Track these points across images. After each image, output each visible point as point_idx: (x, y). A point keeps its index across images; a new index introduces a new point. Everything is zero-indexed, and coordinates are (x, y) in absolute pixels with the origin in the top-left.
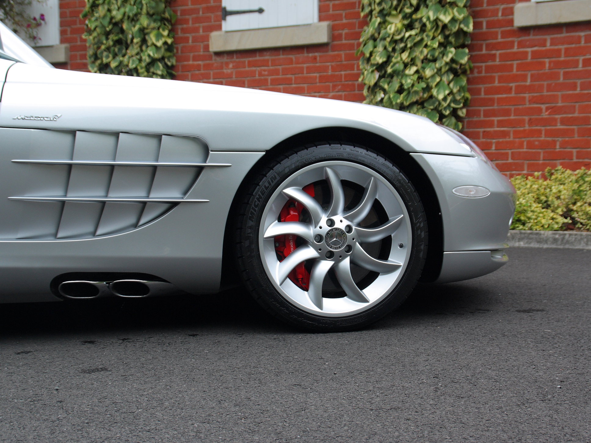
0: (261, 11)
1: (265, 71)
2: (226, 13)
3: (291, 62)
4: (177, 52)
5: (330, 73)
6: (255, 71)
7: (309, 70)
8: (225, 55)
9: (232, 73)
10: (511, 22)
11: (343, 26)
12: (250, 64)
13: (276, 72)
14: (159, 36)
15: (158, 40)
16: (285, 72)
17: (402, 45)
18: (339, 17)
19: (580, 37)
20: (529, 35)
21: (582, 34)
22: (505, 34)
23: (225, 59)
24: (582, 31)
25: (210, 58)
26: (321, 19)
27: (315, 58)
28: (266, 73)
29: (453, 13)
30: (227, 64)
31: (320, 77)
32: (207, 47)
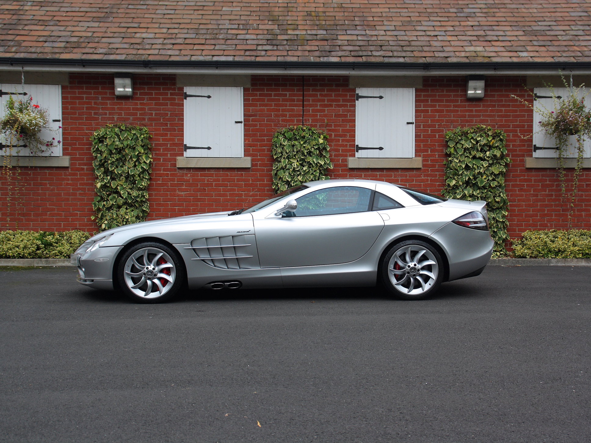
0: (209, 148)
1: (211, 179)
2: (186, 148)
3: (227, 175)
4: (153, 166)
5: (251, 182)
6: (205, 179)
7: (238, 180)
8: (185, 169)
9: (190, 179)
10: (346, 165)
11: (259, 160)
12: (201, 175)
13: (218, 180)
14: (147, 157)
15: (147, 160)
16: (223, 180)
17: (299, 173)
18: (256, 155)
19: (377, 174)
20: (354, 172)
21: (378, 173)
22: (342, 171)
23: (185, 172)
24: (378, 172)
25: (175, 170)
26: (245, 155)
27: (242, 175)
28: (212, 180)
29: (325, 160)
30: (186, 174)
31: (245, 184)
32: (175, 165)
